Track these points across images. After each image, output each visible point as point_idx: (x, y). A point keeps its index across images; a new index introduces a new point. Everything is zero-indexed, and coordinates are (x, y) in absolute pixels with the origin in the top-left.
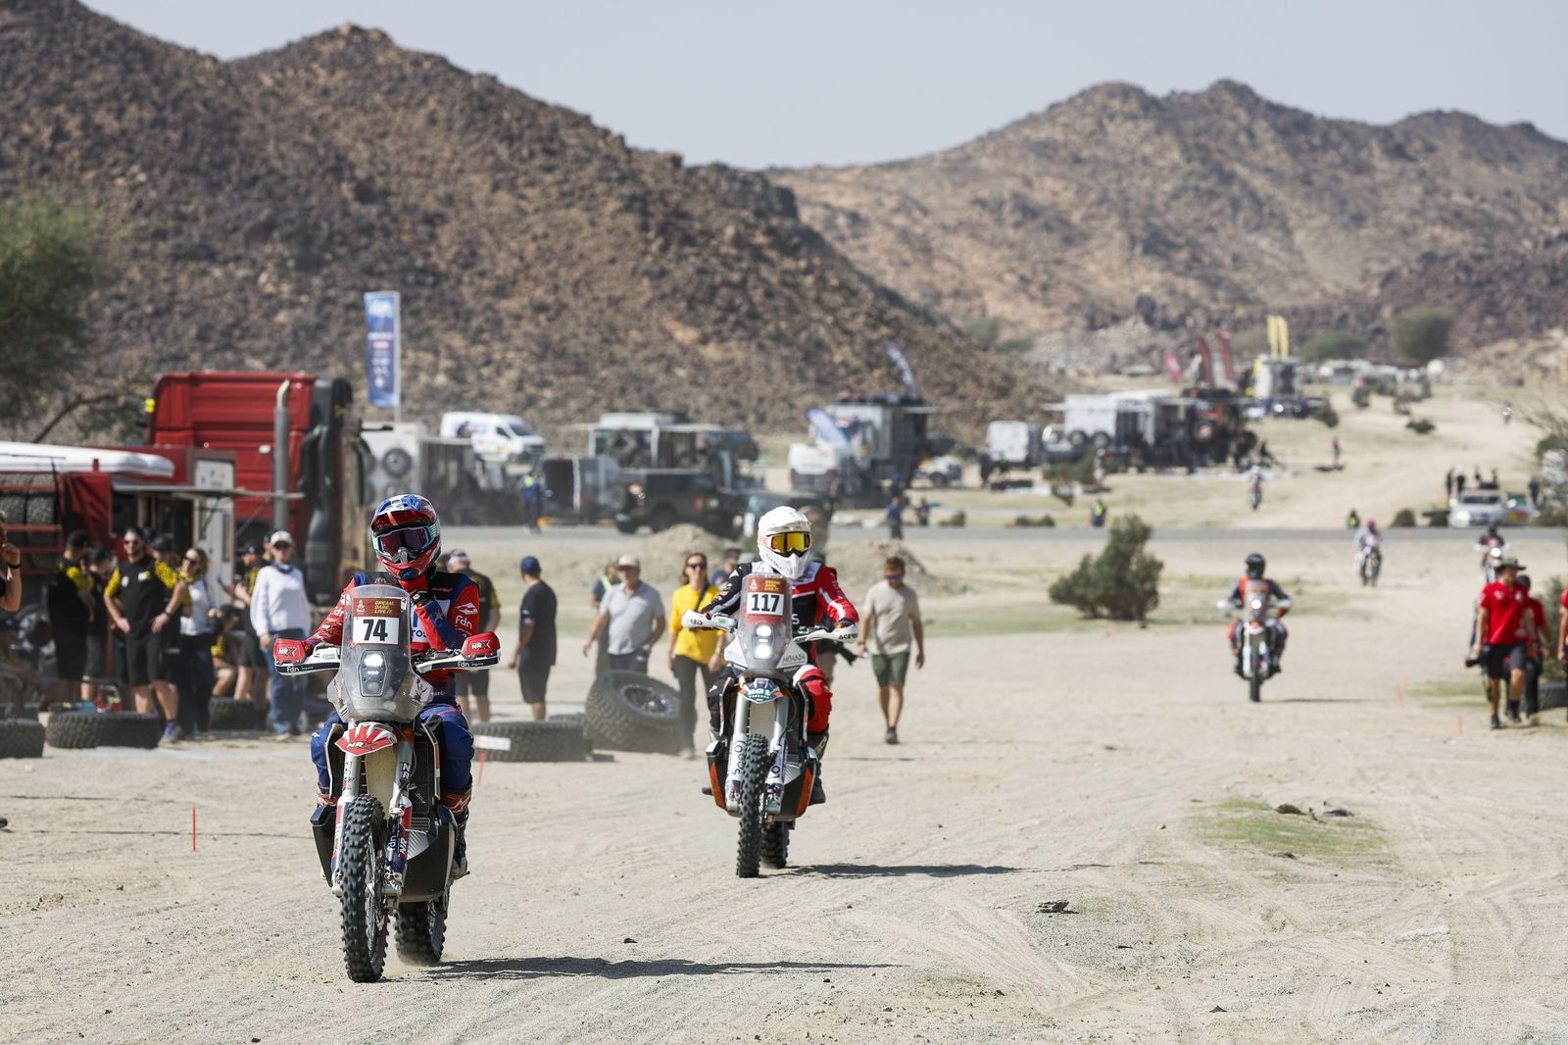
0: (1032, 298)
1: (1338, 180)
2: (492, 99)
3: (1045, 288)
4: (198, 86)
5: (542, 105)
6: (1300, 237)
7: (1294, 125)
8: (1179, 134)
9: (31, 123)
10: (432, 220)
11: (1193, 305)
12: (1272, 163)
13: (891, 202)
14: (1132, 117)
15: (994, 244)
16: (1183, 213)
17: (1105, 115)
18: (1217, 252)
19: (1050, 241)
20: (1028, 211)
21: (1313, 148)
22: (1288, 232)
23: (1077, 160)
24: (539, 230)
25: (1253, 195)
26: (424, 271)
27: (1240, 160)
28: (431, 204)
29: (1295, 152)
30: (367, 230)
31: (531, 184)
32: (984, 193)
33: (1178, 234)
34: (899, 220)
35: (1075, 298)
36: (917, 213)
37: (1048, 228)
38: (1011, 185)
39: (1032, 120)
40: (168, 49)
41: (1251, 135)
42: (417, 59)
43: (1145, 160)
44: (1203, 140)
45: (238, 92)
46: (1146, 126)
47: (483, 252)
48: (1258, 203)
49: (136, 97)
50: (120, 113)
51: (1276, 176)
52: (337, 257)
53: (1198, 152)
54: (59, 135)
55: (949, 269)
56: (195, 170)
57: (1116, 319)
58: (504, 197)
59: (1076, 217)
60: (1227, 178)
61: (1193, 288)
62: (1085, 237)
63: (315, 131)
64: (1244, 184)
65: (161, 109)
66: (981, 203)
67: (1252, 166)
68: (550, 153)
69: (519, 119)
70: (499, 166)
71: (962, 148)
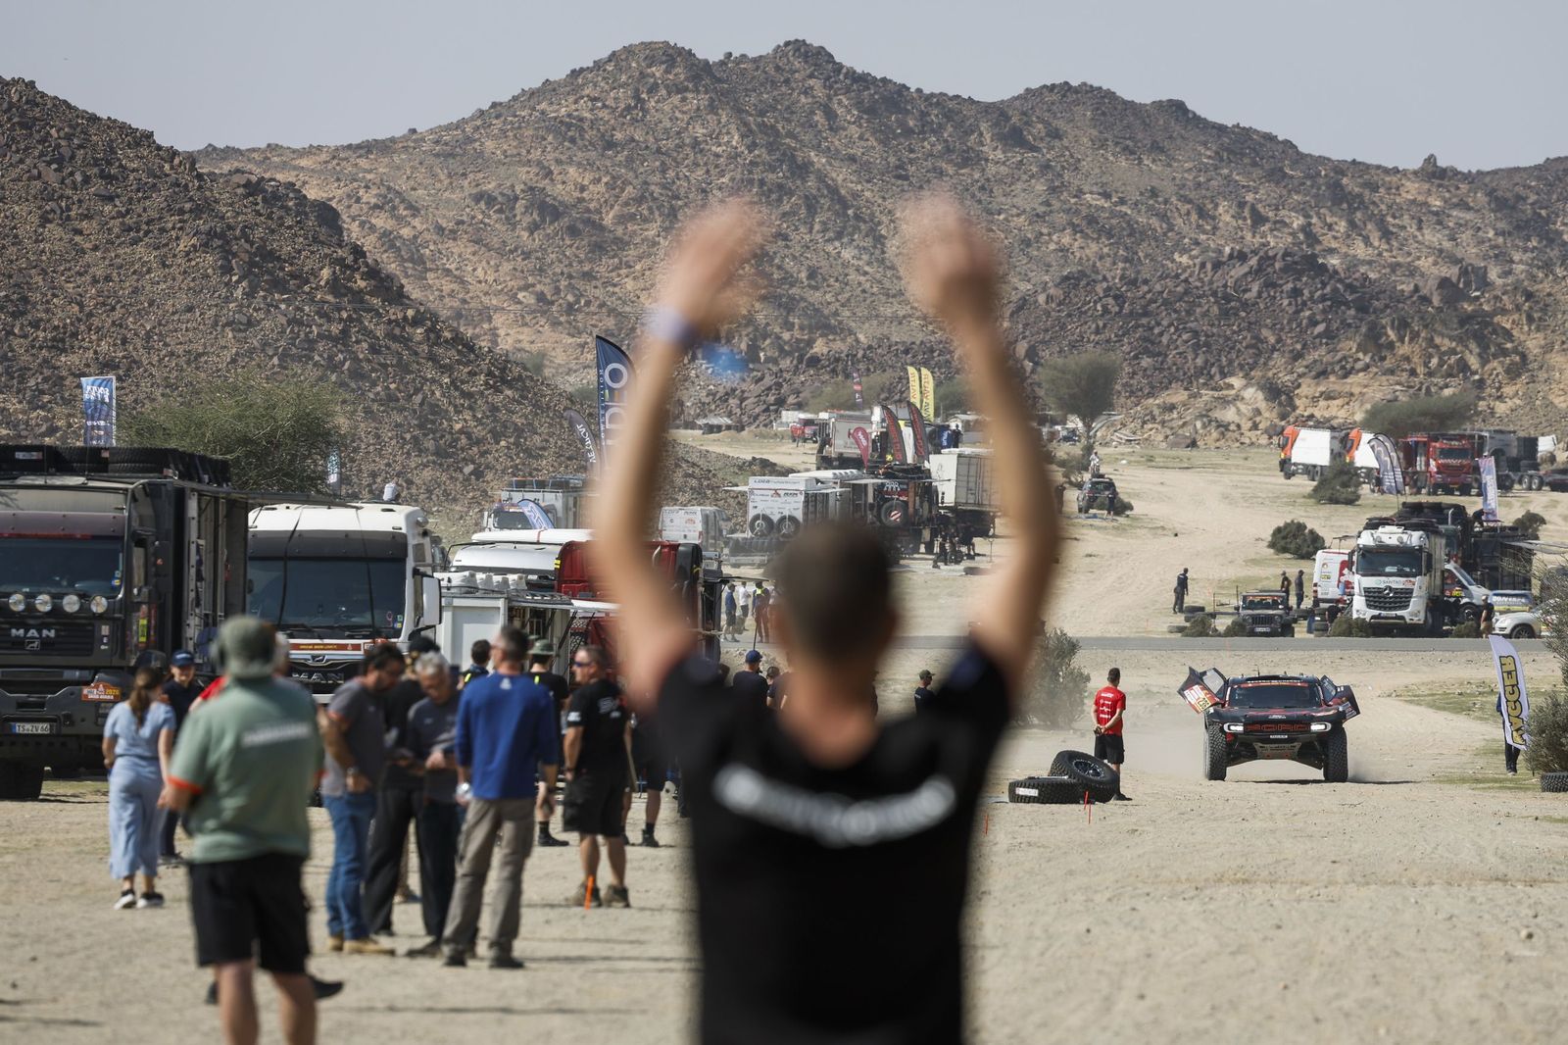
0: (555, 324)
3: (570, 310)
7: (884, 102)
8: (739, 112)
12: (858, 150)
13: (370, 197)
14: (679, 88)
15: (504, 252)
18: (789, 264)
19: (574, 249)
20: (546, 210)
21: (908, 133)
22: (878, 240)
23: (608, 144)
25: (834, 191)
27: (819, 145)
29: (886, 137)
32: (489, 187)
36: (402, 211)
37: (573, 231)
38: (524, 175)
39: (549, 89)
41: (829, 114)
43: (695, 144)
44: (768, 119)
46: (695, 101)
48: (839, 200)
51: (861, 166)
53: (763, 135)
55: (448, 287)
59: (608, 219)
60: (802, 169)
61: (759, 310)
62: (621, 244)
64: (821, 178)
66: (483, 198)
67: (832, 155)
68: (107, 178)
69: (70, 135)
71: (458, 125)
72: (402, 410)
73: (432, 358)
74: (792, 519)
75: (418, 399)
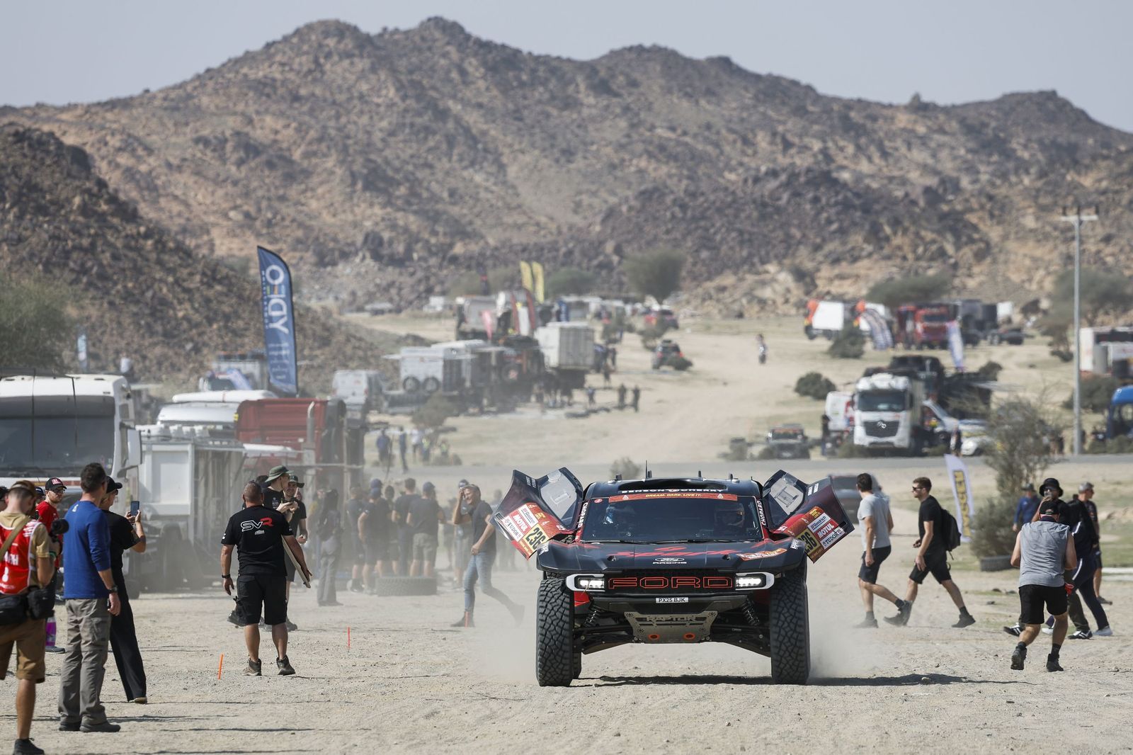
1: (547, 116)
3: (269, 222)
6: (513, 172)
7: (504, 62)
8: (393, 71)
11: (415, 239)
12: (485, 99)
13: (115, 141)
14: (348, 55)
15: (218, 182)
18: (434, 186)
19: (273, 178)
20: (250, 149)
21: (522, 85)
22: (501, 167)
23: (296, 98)
25: (467, 130)
27: (453, 97)
29: (505, 88)
32: (206, 132)
33: (396, 170)
35: (300, 234)
36: (140, 152)
37: (270, 165)
38: (232, 123)
39: (249, 58)
41: (463, 72)
43: (361, 97)
44: (417, 77)
46: (362, 64)
48: (472, 139)
53: (412, 89)
55: (176, 208)
57: (345, 256)
59: (297, 155)
60: (443, 114)
61: (413, 222)
62: (307, 174)
64: (458, 120)
66: (203, 141)
67: (465, 103)
71: (182, 86)
72: (137, 302)
73: (160, 262)
74: (434, 379)
75: (149, 294)
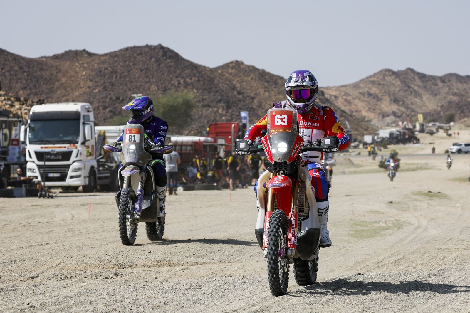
0: (371, 112)
1: (431, 87)
2: (264, 74)
3: (374, 110)
4: (206, 73)
5: (274, 75)
6: (424, 99)
7: (423, 77)
8: (400, 79)
9: (174, 81)
10: (253, 98)
11: (403, 112)
12: (418, 84)
13: (343, 93)
14: (390, 75)
15: (363, 101)
16: (401, 94)
17: (385, 76)
18: (408, 102)
19: (374, 100)
20: (370, 95)
21: (426, 81)
22: (422, 98)
23: (380, 84)
24: (274, 99)
26: (251, 108)
27: (412, 83)
28: (252, 95)
29: (423, 82)
30: (240, 100)
31: (272, 91)
32: (361, 91)
33: (400, 98)
34: (345, 97)
35: (380, 111)
36: (348, 95)
37: (374, 98)
38: (366, 89)
39: (370, 77)
40: (200, 66)
41: (414, 78)
42: (249, 67)
43: (393, 84)
44: (405, 80)
45: (214, 74)
46: (393, 77)
47: (263, 104)
48: (416, 92)
49: (194, 76)
50: (191, 79)
51: (419, 86)
52: (234, 106)
53: (404, 82)
54: (179, 83)
55: (354, 107)
56: (206, 89)
57: (388, 116)
58: (267, 94)
59: (380, 95)
60: (409, 87)
61: (403, 109)
62: (381, 99)
63: (229, 81)
64: (413, 88)
65: (199, 77)
66: (360, 93)
67: (415, 85)
68: (275, 84)
69: (269, 78)
70: (265, 87)
71: (357, 82)
74: (387, 137)
